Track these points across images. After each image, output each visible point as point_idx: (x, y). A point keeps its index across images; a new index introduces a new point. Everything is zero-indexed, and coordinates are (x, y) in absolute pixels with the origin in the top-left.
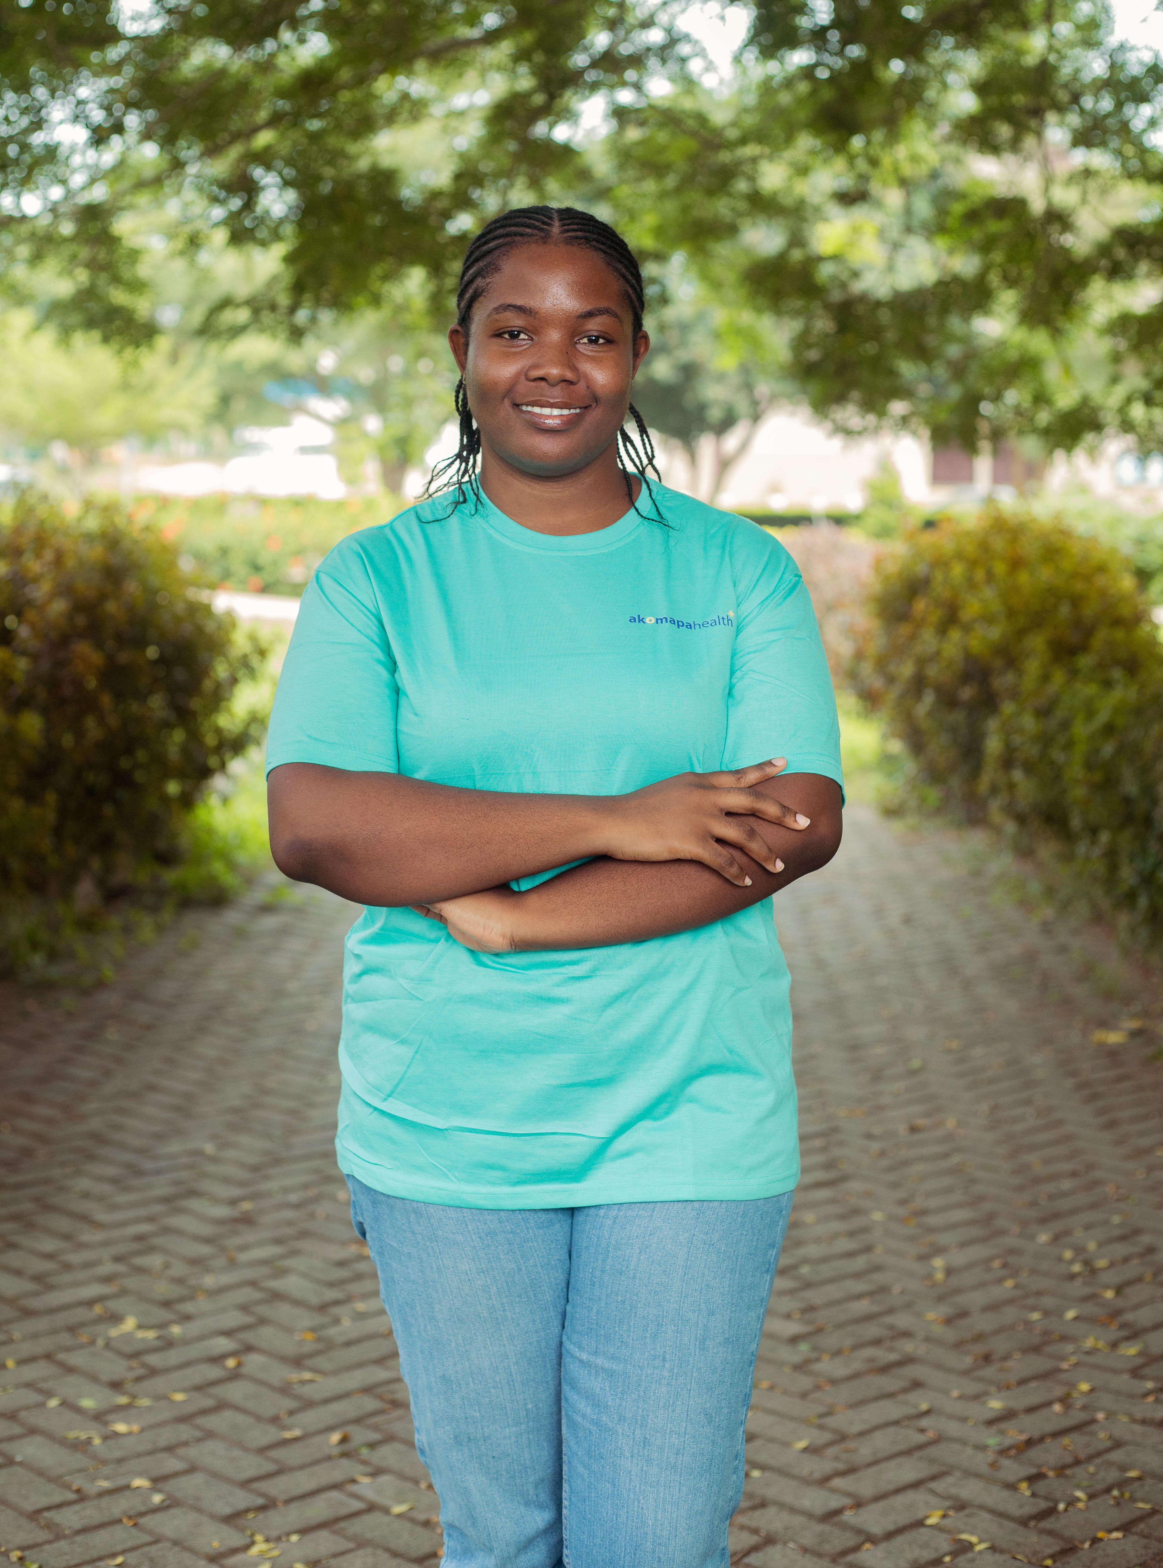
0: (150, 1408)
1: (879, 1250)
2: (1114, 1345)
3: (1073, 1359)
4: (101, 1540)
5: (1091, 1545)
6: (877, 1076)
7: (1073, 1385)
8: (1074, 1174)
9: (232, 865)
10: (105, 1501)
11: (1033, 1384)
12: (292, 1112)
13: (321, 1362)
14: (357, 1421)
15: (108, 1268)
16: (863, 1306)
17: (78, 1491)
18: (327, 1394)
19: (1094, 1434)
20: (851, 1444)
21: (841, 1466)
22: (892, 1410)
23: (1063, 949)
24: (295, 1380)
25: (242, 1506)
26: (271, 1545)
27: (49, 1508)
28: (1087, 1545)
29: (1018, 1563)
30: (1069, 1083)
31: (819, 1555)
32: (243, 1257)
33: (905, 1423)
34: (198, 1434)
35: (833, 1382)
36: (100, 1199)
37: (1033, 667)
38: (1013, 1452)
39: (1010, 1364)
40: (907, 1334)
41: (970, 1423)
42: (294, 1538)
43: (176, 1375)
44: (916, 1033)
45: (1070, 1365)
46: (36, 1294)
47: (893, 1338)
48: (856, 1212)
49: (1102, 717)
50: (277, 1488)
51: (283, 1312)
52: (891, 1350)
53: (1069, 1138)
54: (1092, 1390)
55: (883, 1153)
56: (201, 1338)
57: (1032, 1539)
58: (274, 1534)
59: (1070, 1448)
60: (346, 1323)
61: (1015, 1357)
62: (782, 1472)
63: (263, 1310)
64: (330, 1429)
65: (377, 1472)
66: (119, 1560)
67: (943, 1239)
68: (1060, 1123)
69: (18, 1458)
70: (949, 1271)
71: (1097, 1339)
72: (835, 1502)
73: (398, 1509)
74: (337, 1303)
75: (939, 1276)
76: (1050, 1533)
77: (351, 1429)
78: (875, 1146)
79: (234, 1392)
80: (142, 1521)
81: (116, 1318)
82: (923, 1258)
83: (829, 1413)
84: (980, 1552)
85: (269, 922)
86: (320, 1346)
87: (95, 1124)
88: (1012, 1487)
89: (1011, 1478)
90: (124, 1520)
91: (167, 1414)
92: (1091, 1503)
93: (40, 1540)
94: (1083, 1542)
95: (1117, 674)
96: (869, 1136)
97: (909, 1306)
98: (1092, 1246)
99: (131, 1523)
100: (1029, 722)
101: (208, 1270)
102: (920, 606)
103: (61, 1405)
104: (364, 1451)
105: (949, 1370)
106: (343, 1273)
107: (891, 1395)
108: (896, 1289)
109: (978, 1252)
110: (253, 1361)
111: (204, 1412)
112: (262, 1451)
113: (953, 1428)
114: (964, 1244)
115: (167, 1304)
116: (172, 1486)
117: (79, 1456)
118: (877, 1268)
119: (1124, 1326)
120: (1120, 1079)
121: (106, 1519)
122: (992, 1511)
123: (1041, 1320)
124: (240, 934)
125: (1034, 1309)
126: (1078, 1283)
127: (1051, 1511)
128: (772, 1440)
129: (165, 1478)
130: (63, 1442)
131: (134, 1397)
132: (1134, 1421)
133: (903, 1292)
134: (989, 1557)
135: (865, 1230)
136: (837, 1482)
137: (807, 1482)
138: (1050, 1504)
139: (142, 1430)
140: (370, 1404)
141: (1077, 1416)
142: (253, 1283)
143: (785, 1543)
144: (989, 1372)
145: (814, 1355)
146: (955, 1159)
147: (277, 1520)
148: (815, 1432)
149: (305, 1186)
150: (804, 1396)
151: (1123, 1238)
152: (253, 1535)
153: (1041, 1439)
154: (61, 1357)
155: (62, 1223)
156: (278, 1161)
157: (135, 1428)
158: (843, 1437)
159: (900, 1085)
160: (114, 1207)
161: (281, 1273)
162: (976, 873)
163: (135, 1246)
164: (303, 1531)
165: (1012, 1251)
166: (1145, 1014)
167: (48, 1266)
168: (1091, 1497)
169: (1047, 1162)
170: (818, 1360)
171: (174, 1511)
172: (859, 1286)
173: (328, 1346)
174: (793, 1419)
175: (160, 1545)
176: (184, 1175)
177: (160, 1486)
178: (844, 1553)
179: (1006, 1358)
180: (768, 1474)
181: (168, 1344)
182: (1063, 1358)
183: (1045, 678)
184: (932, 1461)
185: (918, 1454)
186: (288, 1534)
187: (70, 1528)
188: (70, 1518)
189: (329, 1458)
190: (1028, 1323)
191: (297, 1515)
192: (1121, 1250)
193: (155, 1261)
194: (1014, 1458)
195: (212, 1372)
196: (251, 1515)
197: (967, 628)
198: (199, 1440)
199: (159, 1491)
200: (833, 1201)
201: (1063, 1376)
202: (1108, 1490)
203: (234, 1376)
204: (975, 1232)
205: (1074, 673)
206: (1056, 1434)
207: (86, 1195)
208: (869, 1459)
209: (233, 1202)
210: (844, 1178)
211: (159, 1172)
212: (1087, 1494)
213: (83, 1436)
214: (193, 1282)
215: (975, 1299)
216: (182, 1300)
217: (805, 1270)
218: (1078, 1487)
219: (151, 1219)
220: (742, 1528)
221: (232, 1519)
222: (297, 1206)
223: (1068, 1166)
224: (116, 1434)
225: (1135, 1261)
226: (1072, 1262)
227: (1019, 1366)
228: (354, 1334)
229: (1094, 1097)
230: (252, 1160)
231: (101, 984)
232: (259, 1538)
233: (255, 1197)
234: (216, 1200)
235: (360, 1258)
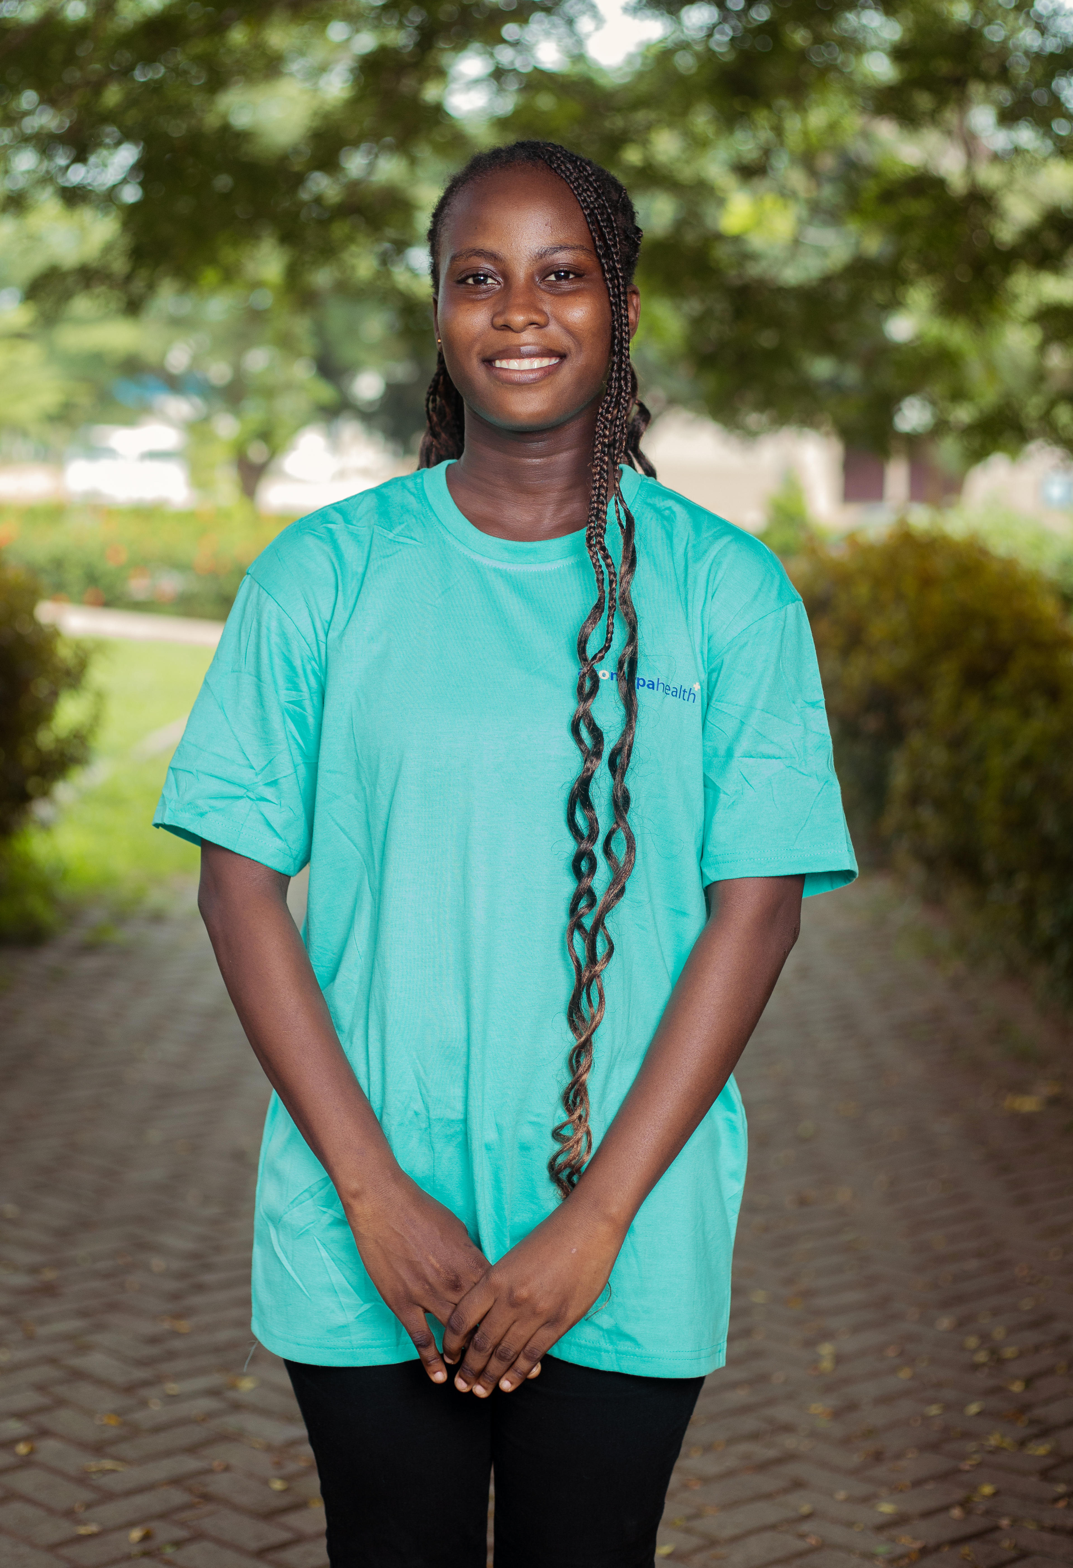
1: (758, 1333)
2: (1022, 1443)
3: (975, 1459)
6: (763, 1143)
7: (974, 1488)
8: (979, 1254)
9: (51, 900)
11: (930, 1486)
12: (105, 1172)
13: (125, 1449)
14: (163, 1516)
16: (741, 1396)
18: (129, 1486)
19: (996, 1542)
20: (720, 1551)
22: (768, 1513)
23: (973, 1007)
24: (94, 1469)
30: (978, 1153)
32: (43, 1331)
33: (783, 1527)
35: (705, 1480)
37: (943, 694)
38: (905, 1561)
39: (902, 1463)
40: (788, 1428)
41: (857, 1529)
44: (807, 1096)
45: (972, 1466)
47: (772, 1432)
49: (1021, 748)
51: (85, 1392)
52: (769, 1445)
53: (973, 1214)
54: (996, 1494)
55: (767, 1227)
59: (969, 1559)
60: (155, 1406)
61: (910, 1456)
63: (62, 1390)
64: (131, 1524)
67: (831, 1323)
68: (965, 1197)
70: (839, 1359)
71: (1002, 1437)
74: (146, 1383)
75: (827, 1365)
77: (154, 1525)
78: (759, 1220)
79: (24, 1481)
82: (810, 1343)
83: (698, 1515)
85: (91, 963)
86: (124, 1432)
95: (1039, 703)
96: (752, 1209)
97: (791, 1396)
98: (998, 1333)
100: (939, 756)
101: (2, 1345)
104: (169, 1551)
105: (835, 1469)
106: (155, 1351)
107: (768, 1496)
108: (777, 1378)
109: (870, 1338)
110: (49, 1447)
112: (52, 1548)
113: (837, 1534)
114: (856, 1330)
118: (758, 1354)
119: (1032, 1422)
120: (1035, 1150)
123: (940, 1415)
124: (57, 976)
125: (932, 1402)
126: (981, 1374)
132: (1042, 1528)
133: (785, 1381)
135: (745, 1312)
140: (178, 1497)
141: (978, 1523)
142: (52, 1361)
144: (880, 1471)
146: (847, 1235)
148: (682, 1536)
149: (116, 1254)
151: (1033, 1325)
153: (937, 1548)
156: (87, 1226)
158: (712, 1543)
159: (788, 1153)
161: (84, 1349)
162: (880, 922)
165: (909, 1338)
166: (1063, 1078)
169: (951, 1239)
172: (737, 1374)
173: (133, 1431)
179: (899, 1456)
182: (963, 1458)
183: (956, 707)
189: (128, 1557)
190: (924, 1418)
192: (1032, 1337)
195: (2, 1459)
197: (872, 652)
201: (963, 1477)
203: (26, 1463)
204: (867, 1315)
205: (990, 700)
206: (954, 1543)
209: (34, 1270)
215: (866, 1390)
222: (106, 1275)
223: (973, 1245)
225: (1047, 1351)
226: (975, 1350)
227: (913, 1465)
228: (163, 1419)
229: (1004, 1169)
230: (57, 1223)
233: (59, 1264)
234: (14, 1267)
235: (175, 1334)
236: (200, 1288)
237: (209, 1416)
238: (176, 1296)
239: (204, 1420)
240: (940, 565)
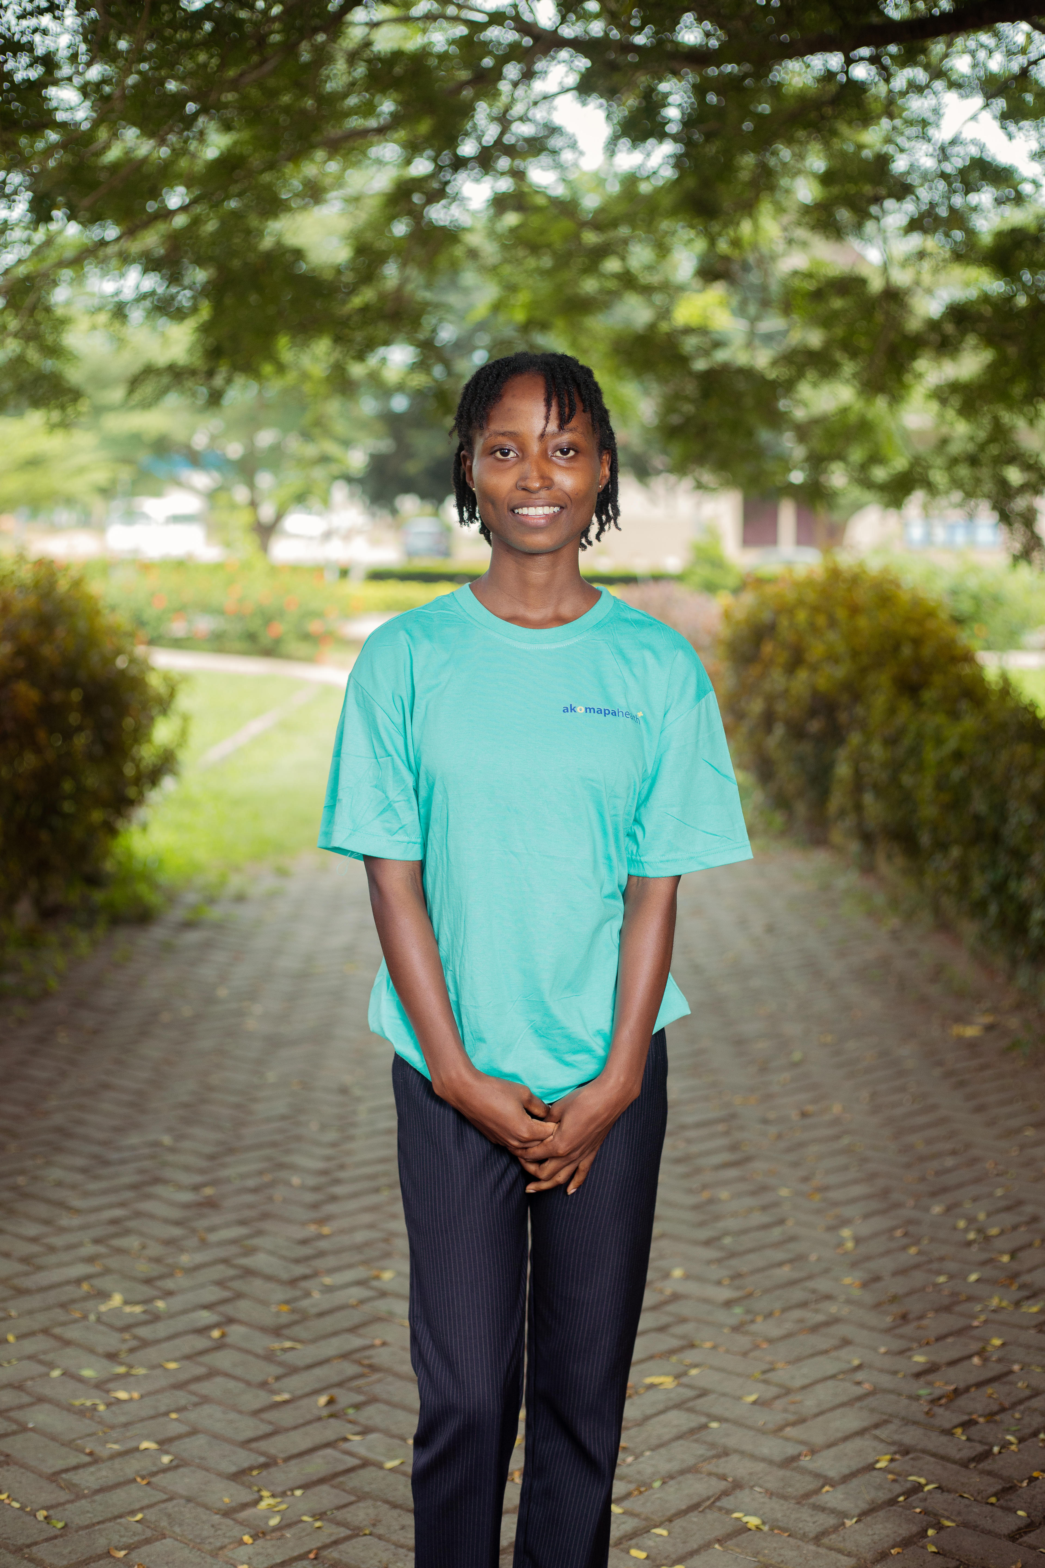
0: (146, 1376)
1: (790, 1223)
2: (1017, 1304)
3: (983, 1318)
4: (119, 1498)
5: (1028, 1484)
6: (764, 1069)
7: (987, 1341)
8: (954, 1153)
9: (155, 886)
10: (117, 1464)
11: (950, 1340)
12: (238, 1106)
13: (298, 1331)
14: (340, 1384)
15: (90, 1249)
16: (785, 1272)
17: (91, 1454)
18: (309, 1361)
19: (1014, 1384)
20: (798, 1398)
21: (791, 1418)
22: (827, 1365)
23: (913, 954)
24: (277, 1348)
25: (246, 1465)
26: (279, 1500)
27: (66, 1470)
28: (1025, 1484)
29: (967, 1502)
30: (937, 1072)
31: (785, 1497)
32: (213, 1237)
33: (841, 1377)
34: (195, 1399)
35: (771, 1341)
36: (73, 1187)
37: (880, 701)
38: (943, 1401)
39: (925, 1322)
40: (828, 1297)
41: (900, 1375)
42: (298, 1493)
43: (165, 1345)
44: (792, 1029)
45: (981, 1323)
46: (26, 1274)
47: (817, 1301)
48: (764, 1189)
49: (952, 744)
50: (277, 1446)
51: (257, 1286)
52: (817, 1311)
53: (943, 1121)
54: (1003, 1345)
55: (779, 1137)
56: (185, 1312)
57: (975, 1480)
58: (280, 1489)
59: (994, 1396)
60: (316, 1295)
61: (929, 1316)
62: (738, 1423)
63: (237, 1285)
64: (317, 1392)
65: (365, 1431)
66: (139, 1516)
67: (848, 1211)
68: (933, 1108)
69: (31, 1425)
70: (858, 1240)
71: (1001, 1300)
72: (791, 1450)
73: (390, 1464)
74: (305, 1277)
75: (850, 1245)
76: (990, 1473)
77: (335, 1392)
78: (773, 1130)
79: (223, 1360)
80: (154, 1480)
81: (104, 1295)
82: (832, 1228)
83: (772, 1370)
84: (930, 1492)
85: (192, 937)
86: (296, 1317)
87: (58, 1119)
88: (948, 1432)
89: (947, 1425)
90: (139, 1479)
91: (163, 1382)
92: (1021, 1446)
93: (62, 1500)
94: (1022, 1481)
95: (964, 705)
96: (765, 1121)
97: (827, 1271)
98: (982, 1216)
99: (145, 1482)
100: (877, 750)
101: (182, 1250)
102: (768, 648)
103: (63, 1374)
104: (351, 1411)
105: (872, 1329)
106: (307, 1251)
107: (824, 1352)
108: (813, 1257)
109: (878, 1223)
110: (236, 1332)
111: (198, 1379)
112: (256, 1413)
113: (886, 1381)
114: (866, 1216)
115: (148, 1281)
116: (177, 1447)
117: (87, 1421)
118: (792, 1239)
119: (1022, 1287)
120: (983, 1067)
121: (122, 1480)
122: (934, 1455)
123: (947, 1282)
124: (167, 948)
125: (939, 1273)
126: (975, 1248)
127: (987, 1454)
128: (724, 1395)
129: (170, 1440)
130: (70, 1409)
131: (131, 1367)
133: (819, 1260)
134: (938, 1495)
135: (775, 1204)
136: (789, 1431)
137: (762, 1432)
138: (986, 1447)
139: (142, 1397)
140: (350, 1369)
141: (996, 1369)
142: (225, 1261)
143: (752, 1487)
144: (908, 1329)
145: (749, 1317)
146: (846, 1141)
147: (281, 1476)
148: (762, 1386)
149: (260, 1173)
150: (745, 1354)
151: (1008, 1209)
152: (259, 1491)
153: (967, 1389)
154: (57, 1331)
155: (42, 1210)
156: (231, 1151)
157: (136, 1395)
158: (788, 1391)
159: (786, 1076)
160: (86, 1194)
161: (251, 1251)
162: (826, 887)
163: (112, 1229)
164: (305, 1487)
165: (910, 1222)
166: (994, 1010)
167: (34, 1248)
168: (1021, 1440)
169: (929, 1142)
170: (752, 1321)
171: (182, 1470)
172: (779, 1255)
173: (304, 1317)
174: (739, 1375)
175: (175, 1502)
176: (147, 1164)
177: (165, 1447)
178: (807, 1495)
179: (921, 1317)
180: (725, 1425)
181: (155, 1318)
182: (974, 1317)
183: (892, 711)
184: (872, 1410)
185: (858, 1405)
186: (292, 1490)
187: (88, 1488)
188: (87, 1479)
189: (319, 1419)
190: (935, 1285)
191: (297, 1471)
192: (1009, 1219)
193: (132, 1242)
194: (946, 1407)
195: (200, 1343)
196: (255, 1473)
197: (814, 668)
198: (196, 1405)
199: (167, 1453)
200: (742, 1179)
201: (975, 1332)
202: (1035, 1434)
203: (220, 1346)
204: (874, 1205)
205: (919, 705)
206: (979, 1385)
207: (59, 1184)
208: (816, 1410)
209: (196, 1188)
210: (748, 1159)
211: (123, 1162)
212: (1017, 1438)
213: (88, 1403)
214: (170, 1261)
215: (885, 1265)
216: (162, 1277)
217: (727, 1241)
218: (1008, 1431)
219: (122, 1205)
220: (710, 1474)
221: (238, 1476)
222: (255, 1190)
223: (948, 1146)
224: (119, 1401)
225: (1023, 1229)
226: (966, 1230)
227: (934, 1324)
228: (326, 1306)
229: (961, 1084)
230: (209, 1149)
231: (46, 994)
232: (265, 1493)
233: (214, 1183)
234: (180, 1187)
235: (321, 1237)
236: (334, 1198)
237: (362, 1302)
238: (315, 1206)
239: (357, 1305)
240: (862, 596)
